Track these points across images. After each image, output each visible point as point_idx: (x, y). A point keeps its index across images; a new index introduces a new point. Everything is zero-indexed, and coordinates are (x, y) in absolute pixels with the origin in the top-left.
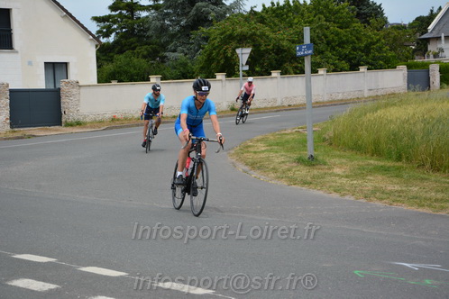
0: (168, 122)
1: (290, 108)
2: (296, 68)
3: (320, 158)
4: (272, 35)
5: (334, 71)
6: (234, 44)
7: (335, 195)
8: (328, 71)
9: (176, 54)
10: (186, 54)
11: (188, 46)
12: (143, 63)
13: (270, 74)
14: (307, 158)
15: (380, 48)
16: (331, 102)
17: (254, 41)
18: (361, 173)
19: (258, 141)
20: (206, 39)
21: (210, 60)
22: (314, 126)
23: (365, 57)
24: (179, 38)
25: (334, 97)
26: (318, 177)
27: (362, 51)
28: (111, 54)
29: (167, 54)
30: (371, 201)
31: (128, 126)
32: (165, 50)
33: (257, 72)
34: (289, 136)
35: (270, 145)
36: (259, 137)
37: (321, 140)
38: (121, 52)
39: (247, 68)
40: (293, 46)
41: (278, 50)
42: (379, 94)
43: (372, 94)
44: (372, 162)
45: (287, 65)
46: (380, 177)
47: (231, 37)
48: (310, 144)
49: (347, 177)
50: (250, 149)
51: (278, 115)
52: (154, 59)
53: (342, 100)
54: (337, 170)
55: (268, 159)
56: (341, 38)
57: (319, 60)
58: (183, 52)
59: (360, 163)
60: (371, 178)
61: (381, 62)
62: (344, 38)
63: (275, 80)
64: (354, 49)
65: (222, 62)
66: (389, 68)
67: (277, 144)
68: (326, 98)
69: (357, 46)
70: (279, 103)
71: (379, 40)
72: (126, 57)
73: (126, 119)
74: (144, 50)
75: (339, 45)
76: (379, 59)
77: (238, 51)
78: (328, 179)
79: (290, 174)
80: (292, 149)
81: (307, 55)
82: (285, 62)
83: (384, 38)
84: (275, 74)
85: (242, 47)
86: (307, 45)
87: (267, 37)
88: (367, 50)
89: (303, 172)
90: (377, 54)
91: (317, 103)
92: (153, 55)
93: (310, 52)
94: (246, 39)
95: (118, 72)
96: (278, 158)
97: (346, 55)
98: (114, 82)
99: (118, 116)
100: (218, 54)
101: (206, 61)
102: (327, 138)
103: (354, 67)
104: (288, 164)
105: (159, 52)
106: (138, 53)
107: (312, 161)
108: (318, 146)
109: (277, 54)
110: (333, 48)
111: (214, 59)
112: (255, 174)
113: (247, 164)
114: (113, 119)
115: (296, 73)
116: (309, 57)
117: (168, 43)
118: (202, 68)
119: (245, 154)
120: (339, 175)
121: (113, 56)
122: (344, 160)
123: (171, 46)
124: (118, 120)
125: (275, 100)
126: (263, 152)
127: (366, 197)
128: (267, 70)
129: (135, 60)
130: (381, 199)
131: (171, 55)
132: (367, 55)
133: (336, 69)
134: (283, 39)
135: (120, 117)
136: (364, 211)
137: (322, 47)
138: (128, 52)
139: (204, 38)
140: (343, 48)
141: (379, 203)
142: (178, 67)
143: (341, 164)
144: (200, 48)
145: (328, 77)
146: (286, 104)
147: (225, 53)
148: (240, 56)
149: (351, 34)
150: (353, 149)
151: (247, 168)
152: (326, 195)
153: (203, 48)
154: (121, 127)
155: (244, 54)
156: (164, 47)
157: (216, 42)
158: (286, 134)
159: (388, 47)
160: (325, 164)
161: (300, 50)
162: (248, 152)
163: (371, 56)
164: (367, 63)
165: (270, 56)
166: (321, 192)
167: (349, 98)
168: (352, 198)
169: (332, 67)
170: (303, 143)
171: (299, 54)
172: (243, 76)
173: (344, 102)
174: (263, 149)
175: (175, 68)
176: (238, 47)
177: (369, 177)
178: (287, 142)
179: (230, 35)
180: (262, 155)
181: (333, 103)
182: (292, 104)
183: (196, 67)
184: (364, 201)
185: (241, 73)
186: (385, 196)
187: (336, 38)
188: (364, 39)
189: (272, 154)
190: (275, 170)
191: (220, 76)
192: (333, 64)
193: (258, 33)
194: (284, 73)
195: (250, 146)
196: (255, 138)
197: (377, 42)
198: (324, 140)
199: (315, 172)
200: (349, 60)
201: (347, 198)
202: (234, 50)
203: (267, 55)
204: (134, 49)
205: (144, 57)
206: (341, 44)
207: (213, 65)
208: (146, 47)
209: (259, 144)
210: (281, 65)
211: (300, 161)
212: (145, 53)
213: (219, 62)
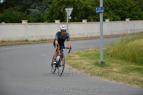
0: (31, 44)
1: (91, 38)
2: (95, 18)
3: (107, 63)
4: (83, 2)
5: (113, 20)
6: (64, 6)
7: (114, 82)
8: (110, 21)
9: (35, 10)
10: (40, 10)
11: (41, 6)
12: (19, 14)
13: (82, 21)
14: (100, 63)
15: (137, 10)
16: (111, 35)
17: (74, 5)
18: (127, 71)
19: (75, 54)
20: (50, 3)
21: (52, 13)
22: (103, 47)
23: (129, 14)
24: (37, 2)
25: (113, 33)
26: (106, 72)
27: (127, 11)
28: (2, 9)
29: (31, 10)
30: (132, 85)
31: (10, 45)
32: (30, 8)
33: (75, 20)
34: (91, 52)
35: (82, 56)
36: (76, 52)
37: (107, 54)
38: (7, 8)
39: (70, 18)
40: (93, 8)
41: (86, 9)
42: (135, 32)
43: (132, 32)
44: (132, 65)
45: (90, 17)
46: (136, 73)
47: (63, 3)
48: (101, 56)
49: (120, 73)
50: (71, 58)
51: (85, 42)
52: (24, 12)
53: (117, 35)
54: (115, 69)
55: (81, 63)
56: (117, 4)
57: (106, 15)
58: (38, 9)
59: (126, 66)
60: (132, 74)
61: (137, 17)
62: (119, 5)
63: (84, 24)
64: (123, 10)
65: (58, 14)
66: (140, 19)
67: (85, 56)
68: (109, 34)
69: (125, 8)
70: (85, 36)
71: (136, 6)
72: (10, 11)
73: (9, 41)
74: (19, 7)
75: (116, 8)
76: (136, 15)
77: (66, 9)
78: (110, 73)
79: (92, 70)
80: (92, 58)
81: (101, 12)
82: (89, 15)
83: (138, 5)
84: (84, 21)
85: (69, 7)
86: (101, 7)
87: (81, 3)
88: (130, 10)
89: (98, 70)
90: (135, 12)
91: (104, 36)
92: (23, 10)
93: (103, 11)
94: (70, 4)
95: (5, 18)
96: (86, 63)
97: (119, 13)
98: (3, 23)
99: (5, 40)
100: (56, 11)
101: (50, 14)
102: (110, 53)
103: (123, 19)
104: (90, 65)
105: (26, 9)
106: (16, 9)
107: (102, 65)
108: (105, 57)
109: (85, 11)
110: (113, 9)
111: (54, 13)
112: (74, 70)
113: (70, 65)
114: (3, 41)
115: (94, 21)
116: (102, 13)
117: (31, 4)
118: (48, 17)
119: (69, 60)
120: (116, 72)
121: (3, 10)
122: (118, 64)
123: (32, 6)
124: (5, 42)
125: (84, 34)
126: (78, 59)
127: (129, 83)
128: (80, 19)
129: (14, 12)
130: (137, 84)
131: (32, 10)
132: (130, 13)
133: (114, 20)
134: (89, 4)
135: (6, 40)
136: (129, 90)
137: (107, 8)
138: (11, 8)
139: (49, 2)
140: (118, 9)
141: (136, 86)
142: (36, 16)
143: (117, 66)
144: (47, 7)
145: (110, 23)
146: (89, 36)
147: (60, 10)
148: (67, 12)
149: (122, 2)
150: (122, 59)
151: (70, 67)
152: (109, 81)
153: (49, 8)
154: (7, 45)
155: (69, 11)
156: (29, 6)
157: (55, 5)
158: (89, 51)
159: (140, 9)
160: (109, 66)
161: (98, 10)
162: (71, 59)
163: (131, 13)
164: (130, 17)
165: (82, 13)
166: (107, 80)
167: (120, 34)
168: (123, 83)
169: (113, 19)
170: (98, 56)
171: (97, 12)
172: (69, 22)
173: (117, 36)
174: (78, 58)
175: (34, 17)
176: (66, 8)
177: (131, 73)
178: (90, 55)
179: (63, 1)
180: (77, 61)
181: (112, 36)
182: (92, 36)
183: (45, 17)
184: (128, 85)
185: (67, 20)
186: (139, 83)
187: (114, 4)
188: (128, 5)
189: (82, 61)
190: (84, 68)
191: (57, 22)
192: (113, 17)
193: (76, 1)
194: (89, 21)
195: (71, 56)
196: (74, 53)
197: (135, 7)
198: (108, 54)
199: (104, 70)
200: (121, 16)
201: (120, 83)
202: (64, 9)
203: (80, 12)
204: (14, 6)
205: (19, 11)
206: (117, 7)
207: (54, 16)
208: (20, 6)
209: (76, 55)
210: (87, 17)
211: (96, 64)
212: (19, 9)
213: (56, 14)
